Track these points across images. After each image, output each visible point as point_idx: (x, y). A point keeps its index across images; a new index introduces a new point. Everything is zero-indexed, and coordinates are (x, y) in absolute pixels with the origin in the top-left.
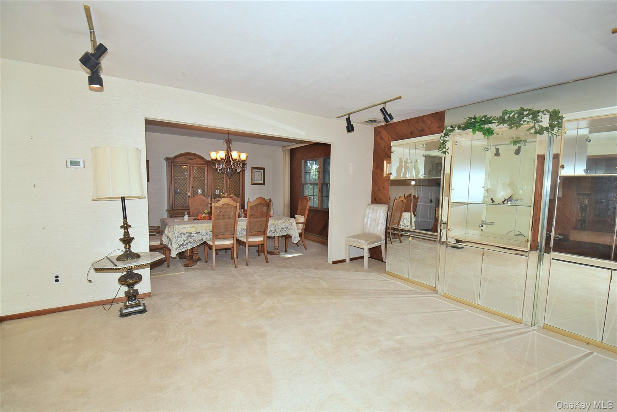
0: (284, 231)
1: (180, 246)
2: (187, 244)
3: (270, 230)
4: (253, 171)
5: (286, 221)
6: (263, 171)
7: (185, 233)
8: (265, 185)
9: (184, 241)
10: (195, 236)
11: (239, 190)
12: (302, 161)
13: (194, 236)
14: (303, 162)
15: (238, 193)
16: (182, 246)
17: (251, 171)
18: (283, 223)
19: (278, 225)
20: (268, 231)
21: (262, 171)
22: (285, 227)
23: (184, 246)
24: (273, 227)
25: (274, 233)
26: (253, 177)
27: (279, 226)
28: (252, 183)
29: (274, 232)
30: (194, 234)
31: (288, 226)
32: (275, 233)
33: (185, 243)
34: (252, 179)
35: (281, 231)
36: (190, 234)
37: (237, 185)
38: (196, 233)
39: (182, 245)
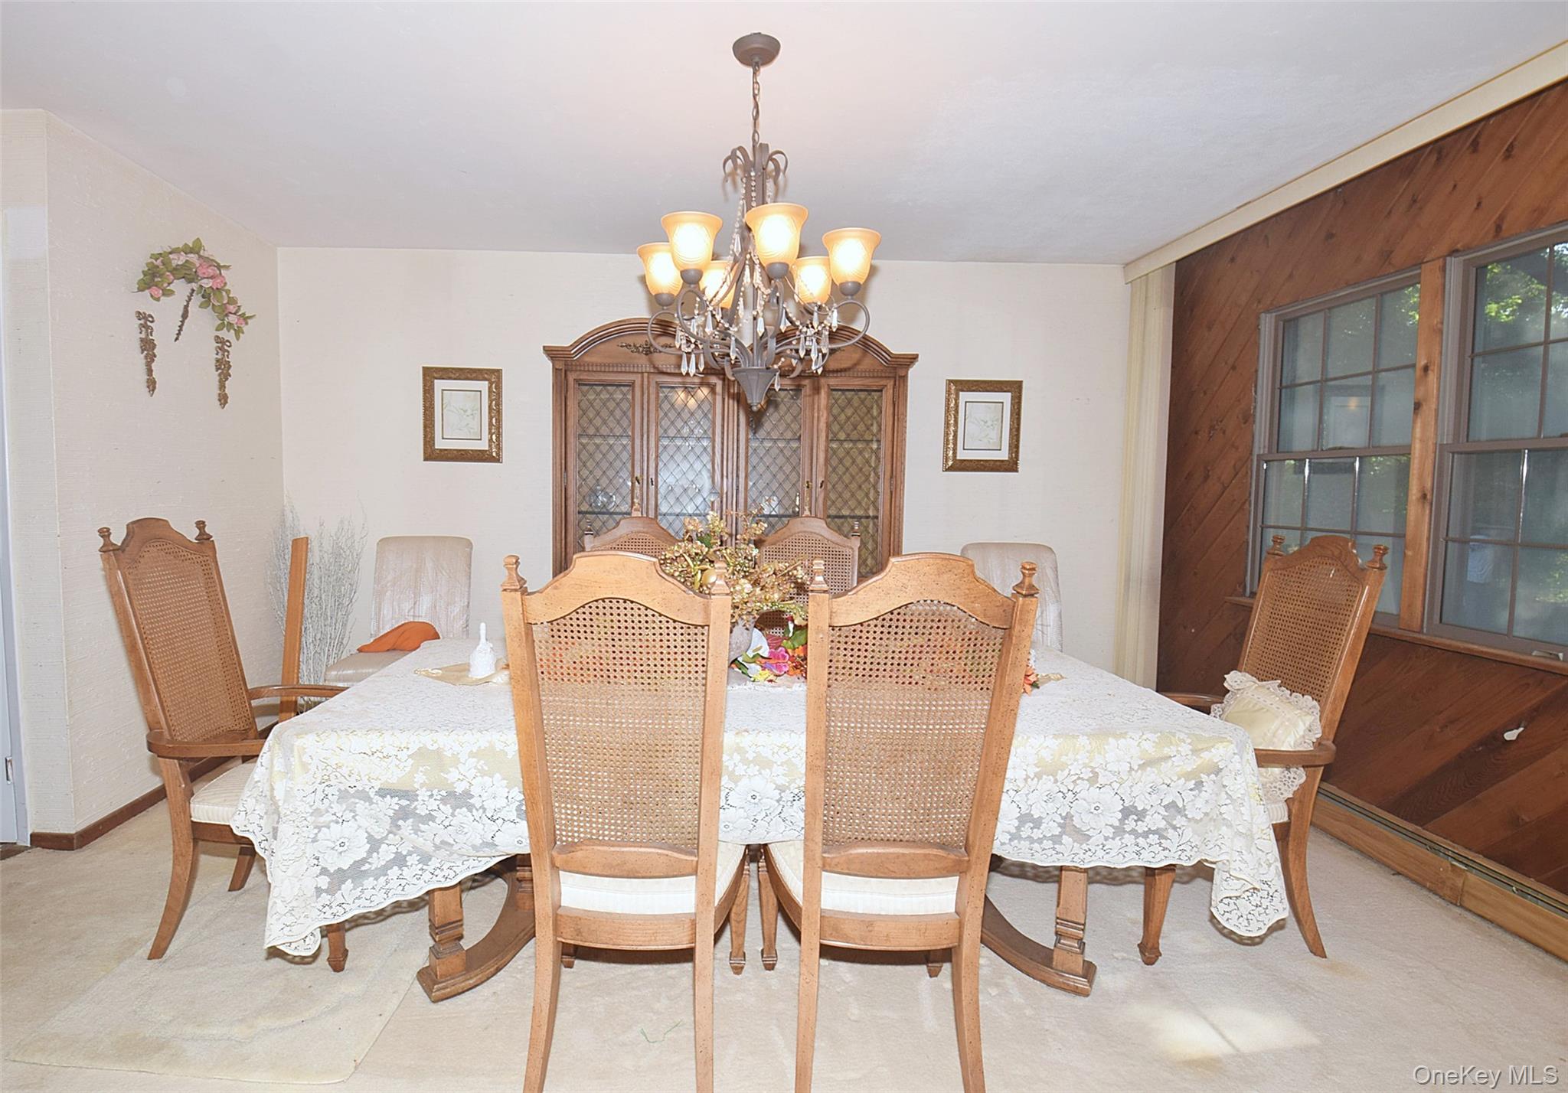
0: (1150, 831)
1: (339, 878)
2: (400, 861)
3: (1024, 819)
4: (957, 399)
5: (1166, 751)
6: (1013, 398)
7: (372, 794)
8: (1020, 467)
9: (375, 844)
10: (440, 817)
11: (872, 495)
12: (1258, 318)
13: (430, 817)
14: (1267, 324)
15: (866, 510)
16: (349, 884)
17: (948, 400)
18: (1142, 767)
19: (1093, 779)
20: (1006, 822)
21: (1006, 397)
22: (1154, 799)
23: (369, 882)
24: (1050, 798)
25: (1056, 839)
26: (955, 432)
27: (1107, 795)
28: (950, 463)
29: (1057, 831)
30: (433, 804)
31: (1188, 795)
32: (1066, 839)
33: (377, 861)
34: (950, 438)
35: (1119, 831)
36: (404, 802)
37: (866, 469)
38: (444, 800)
39: (357, 872)
